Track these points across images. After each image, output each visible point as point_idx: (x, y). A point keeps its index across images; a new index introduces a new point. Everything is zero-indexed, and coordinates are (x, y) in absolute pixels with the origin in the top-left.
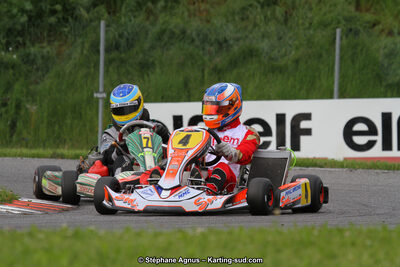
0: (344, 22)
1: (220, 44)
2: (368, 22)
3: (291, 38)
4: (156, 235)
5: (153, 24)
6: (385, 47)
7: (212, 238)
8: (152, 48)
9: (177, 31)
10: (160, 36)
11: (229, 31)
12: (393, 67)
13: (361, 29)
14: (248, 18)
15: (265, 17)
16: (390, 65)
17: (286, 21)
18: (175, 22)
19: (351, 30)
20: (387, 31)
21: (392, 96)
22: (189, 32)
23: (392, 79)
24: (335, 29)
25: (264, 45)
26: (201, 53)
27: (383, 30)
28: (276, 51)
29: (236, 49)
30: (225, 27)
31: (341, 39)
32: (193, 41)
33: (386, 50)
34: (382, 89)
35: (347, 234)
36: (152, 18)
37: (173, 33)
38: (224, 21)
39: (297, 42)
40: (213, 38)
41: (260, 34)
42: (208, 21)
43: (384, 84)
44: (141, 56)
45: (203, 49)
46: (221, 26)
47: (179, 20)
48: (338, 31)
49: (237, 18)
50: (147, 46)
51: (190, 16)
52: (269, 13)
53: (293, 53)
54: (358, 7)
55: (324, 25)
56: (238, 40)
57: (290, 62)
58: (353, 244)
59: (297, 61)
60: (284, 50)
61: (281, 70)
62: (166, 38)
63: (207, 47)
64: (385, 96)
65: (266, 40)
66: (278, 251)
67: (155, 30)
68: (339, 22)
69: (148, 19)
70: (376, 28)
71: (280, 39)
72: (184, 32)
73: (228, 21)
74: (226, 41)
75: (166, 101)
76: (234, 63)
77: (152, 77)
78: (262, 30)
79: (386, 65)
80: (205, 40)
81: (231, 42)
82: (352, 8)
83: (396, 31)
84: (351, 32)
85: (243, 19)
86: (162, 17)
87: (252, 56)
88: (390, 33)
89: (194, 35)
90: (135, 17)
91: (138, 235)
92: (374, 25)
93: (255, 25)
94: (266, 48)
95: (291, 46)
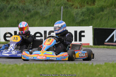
0: (64, 5)
1: (28, 11)
2: (70, 5)
3: (48, 9)
4: (9, 65)
6: (75, 12)
7: (25, 66)
8: (8, 11)
9: (16, 7)
10: (10, 8)
11: (31, 7)
12: (78, 17)
13: (69, 7)
14: (36, 3)
15: (41, 3)
16: (77, 17)
17: (47, 4)
18: (15, 4)
19: (66, 7)
20: (76, 7)
21: (77, 26)
22: (19, 7)
23: (78, 21)
24: (61, 7)
25: (41, 11)
26: (22, 13)
27: (75, 7)
28: (44, 13)
29: (32, 12)
30: (29, 6)
31: (63, 9)
33: (76, 13)
34: (75, 24)
35: (64, 65)
36: (8, 3)
37: (14, 7)
38: (29, 4)
39: (50, 10)
40: (26, 9)
41: (40, 8)
42: (24, 4)
43: (75, 22)
44: (5, 14)
45: (23, 12)
46: (28, 5)
47: (16, 4)
48: (62, 7)
49: (33, 3)
50: (7, 11)
51: (19, 2)
52: (42, 2)
53: (49, 13)
55: (58, 5)
56: (33, 9)
57: (48, 16)
58: (66, 68)
59: (50, 16)
60: (46, 12)
61: (46, 18)
62: (12, 9)
64: (75, 26)
66: (44, 70)
67: (10, 6)
68: (62, 5)
70: (73, 6)
71: (45, 9)
72: (17, 7)
73: (30, 4)
74: (30, 9)
75: (12, 27)
76: (32, 16)
77: (8, 20)
78: (40, 6)
79: (76, 17)
80: (23, 9)
81: (31, 10)
82: (66, 1)
83: (78, 7)
84: (65, 7)
85: (35, 3)
86: (11, 3)
87: (37, 14)
88: (77, 8)
89: (20, 8)
90: (3, 2)
91: (3, 65)
92: (72, 5)
93: (38, 5)
94: (41, 12)
95: (48, 11)
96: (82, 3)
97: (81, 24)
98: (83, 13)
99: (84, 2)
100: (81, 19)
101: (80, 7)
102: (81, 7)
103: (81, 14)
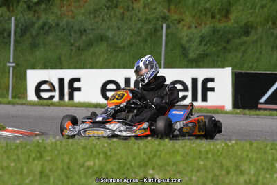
2: (176, 20)
3: (126, 29)
8: (38, 35)
9: (53, 24)
10: (42, 28)
11: (88, 25)
12: (192, 48)
13: (171, 24)
14: (98, 16)
15: (110, 16)
16: (190, 47)
17: (123, 18)
18: (52, 18)
20: (187, 26)
22: (61, 25)
23: (191, 56)
25: (110, 34)
27: (185, 25)
28: (117, 38)
29: (91, 35)
32: (64, 29)
33: (187, 38)
34: (186, 63)
38: (84, 18)
39: (131, 32)
40: (77, 28)
41: (107, 27)
42: (73, 18)
43: (187, 59)
44: (31, 39)
45: (71, 35)
46: (82, 21)
47: (54, 17)
50: (34, 33)
51: (61, 14)
52: (112, 13)
53: (128, 39)
54: (169, 10)
55: (148, 21)
56: (93, 30)
57: (126, 45)
59: (131, 44)
60: (122, 37)
62: (46, 28)
63: (73, 34)
64: (187, 67)
65: (110, 30)
67: (40, 22)
69: (34, 16)
70: (181, 23)
71: (119, 30)
72: (58, 24)
73: (86, 18)
74: (85, 31)
76: (90, 44)
77: (37, 53)
79: (187, 45)
80: (71, 29)
81: (88, 31)
82: (165, 11)
83: (193, 26)
85: (95, 17)
86: (43, 18)
87: (102, 40)
88: (190, 27)
89: (65, 26)
90: (27, 14)
92: (179, 22)
93: (103, 21)
94: (110, 36)
96: (200, 17)
97: (201, 64)
98: (202, 38)
99: (206, 15)
100: (198, 52)
101: (197, 25)
102: (200, 24)
103: (199, 39)
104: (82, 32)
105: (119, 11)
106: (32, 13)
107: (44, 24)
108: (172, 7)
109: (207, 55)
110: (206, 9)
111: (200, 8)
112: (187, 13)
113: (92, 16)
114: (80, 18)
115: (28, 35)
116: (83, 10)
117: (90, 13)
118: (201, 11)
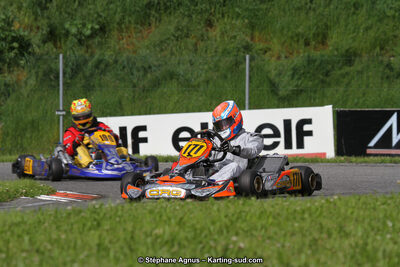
2: (261, 50)
5: (92, 55)
8: (92, 75)
9: (111, 61)
10: (97, 66)
12: (283, 84)
17: (196, 50)
18: (109, 54)
20: (276, 56)
22: (120, 61)
23: (282, 92)
25: (181, 70)
27: (273, 56)
28: (190, 74)
29: (158, 73)
32: (124, 67)
33: (276, 71)
34: (276, 102)
36: (90, 50)
37: (108, 62)
39: (206, 67)
40: (139, 64)
41: (176, 62)
42: (135, 52)
43: (276, 97)
44: (83, 81)
46: (146, 56)
47: (112, 52)
48: (247, 56)
50: (88, 74)
51: (120, 49)
52: (182, 45)
53: (203, 75)
54: (252, 39)
55: (227, 52)
56: (159, 66)
57: (201, 82)
59: (207, 82)
60: (196, 73)
62: (102, 66)
63: (135, 72)
64: (278, 107)
65: (181, 66)
67: (96, 57)
69: (87, 52)
70: (268, 54)
71: (192, 64)
72: (116, 61)
73: (150, 52)
74: (150, 67)
76: (156, 84)
79: (277, 80)
82: (248, 39)
83: (283, 56)
85: (162, 50)
87: (172, 78)
88: (279, 58)
89: (125, 63)
90: (77, 50)
92: (266, 52)
93: (172, 54)
94: (182, 73)
95: (202, 70)
96: (291, 45)
97: (295, 102)
98: (295, 70)
99: (298, 41)
100: (291, 88)
101: (288, 55)
102: (291, 54)
103: (291, 72)
104: (147, 69)
105: (191, 41)
106: (84, 48)
107: (100, 62)
108: (257, 34)
109: (301, 91)
110: (297, 35)
111: (290, 34)
112: (275, 40)
113: (158, 49)
114: (143, 52)
115: (80, 75)
116: (147, 42)
117: (155, 46)
118: (292, 38)
